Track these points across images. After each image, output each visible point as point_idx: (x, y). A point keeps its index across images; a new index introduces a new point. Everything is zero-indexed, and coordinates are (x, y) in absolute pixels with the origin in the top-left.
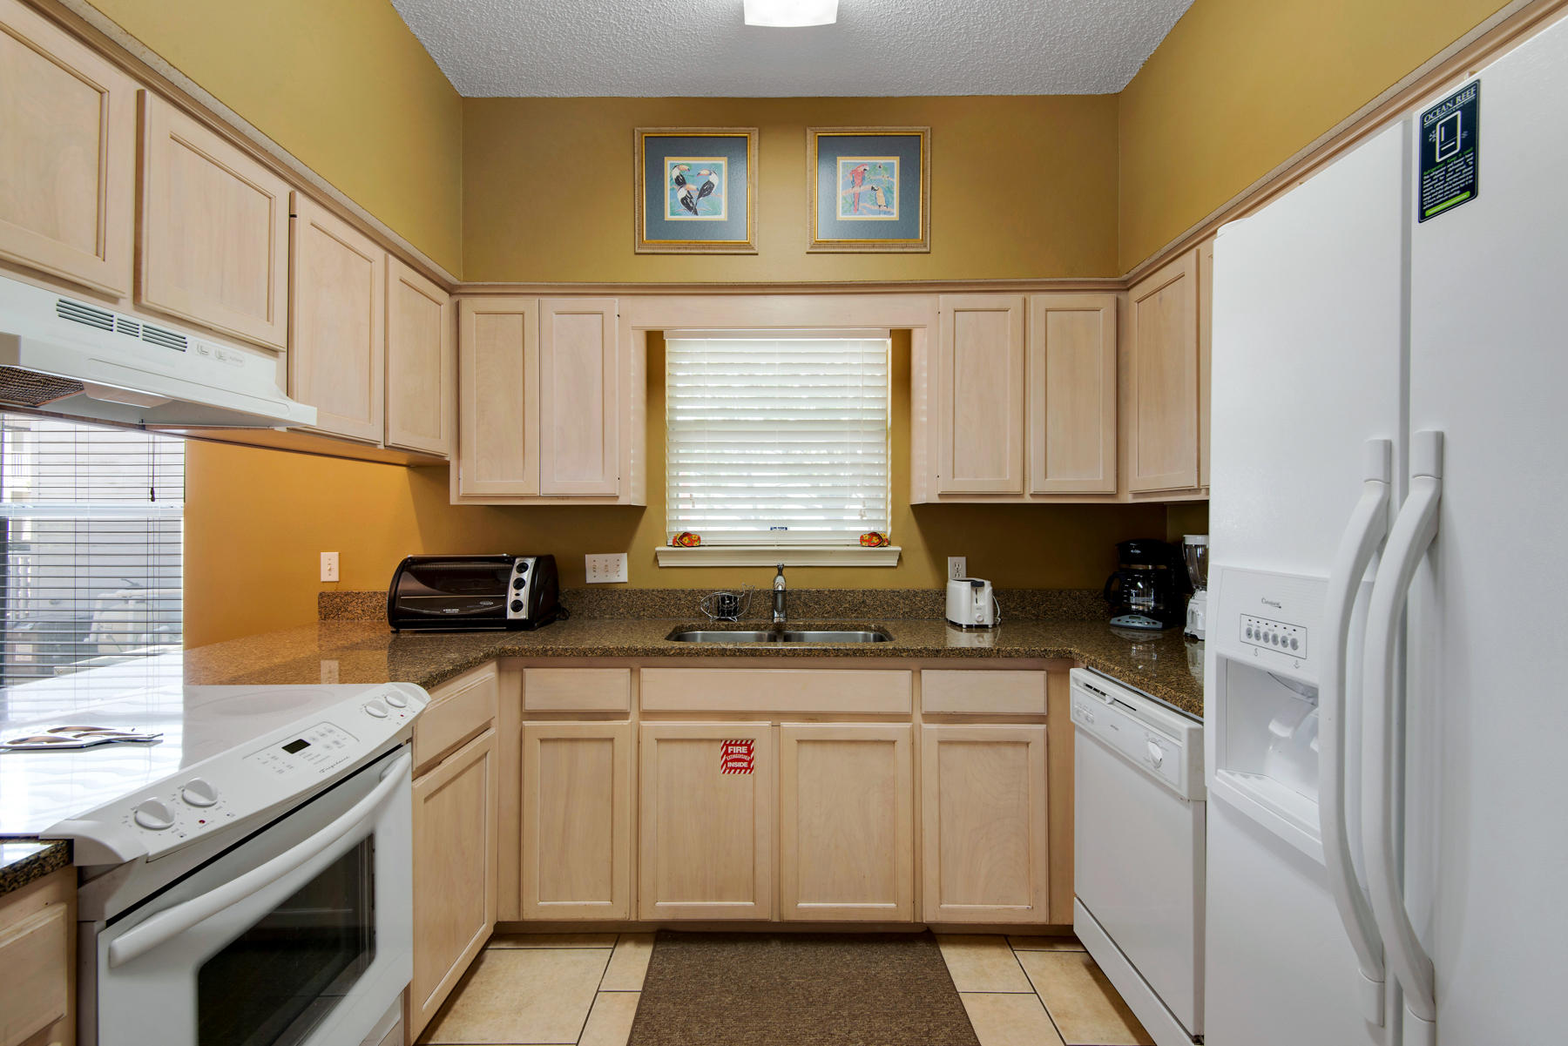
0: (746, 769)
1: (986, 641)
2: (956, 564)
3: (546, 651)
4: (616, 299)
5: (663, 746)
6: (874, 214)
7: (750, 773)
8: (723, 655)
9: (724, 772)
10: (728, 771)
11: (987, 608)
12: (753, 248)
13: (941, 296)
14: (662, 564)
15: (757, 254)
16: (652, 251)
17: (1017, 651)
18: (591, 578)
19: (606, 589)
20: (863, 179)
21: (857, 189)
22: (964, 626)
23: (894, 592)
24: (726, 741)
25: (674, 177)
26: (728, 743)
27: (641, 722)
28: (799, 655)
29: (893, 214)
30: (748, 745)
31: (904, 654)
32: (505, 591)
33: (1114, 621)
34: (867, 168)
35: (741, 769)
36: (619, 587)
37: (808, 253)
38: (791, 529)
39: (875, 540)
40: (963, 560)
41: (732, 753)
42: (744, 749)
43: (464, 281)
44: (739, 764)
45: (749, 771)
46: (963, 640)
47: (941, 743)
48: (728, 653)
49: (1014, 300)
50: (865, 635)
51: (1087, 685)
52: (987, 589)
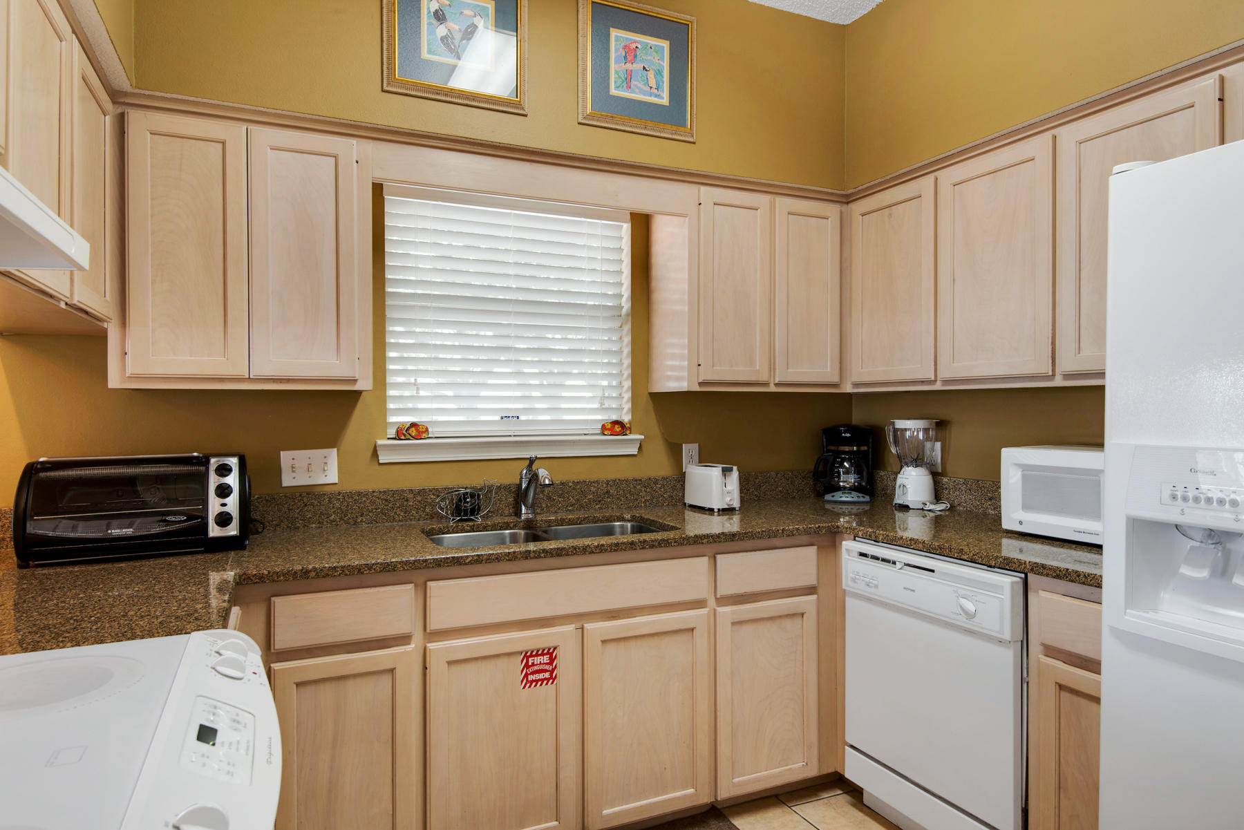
0: (548, 680)
1: (732, 525)
2: (689, 450)
3: (308, 572)
4: (354, 141)
5: (454, 668)
6: (645, 95)
7: (552, 683)
8: (527, 558)
9: (524, 688)
10: (528, 685)
12: (523, 109)
13: (703, 188)
14: (383, 459)
15: (526, 116)
16: (406, 92)
18: (288, 480)
20: (635, 56)
21: (629, 66)
22: (716, 510)
23: (636, 480)
24: (527, 653)
25: (433, 10)
26: (528, 654)
27: (428, 645)
28: (606, 550)
29: (663, 98)
30: (551, 653)
32: (205, 502)
33: (828, 497)
34: (639, 46)
35: (542, 680)
36: (327, 489)
37: (580, 124)
38: (523, 418)
39: (617, 428)
40: (695, 446)
41: (533, 664)
42: (546, 659)
43: (136, 87)
44: (541, 676)
45: (551, 681)
46: (716, 525)
47: (733, 624)
48: (532, 555)
49: (762, 200)
51: (863, 555)
52: (735, 474)
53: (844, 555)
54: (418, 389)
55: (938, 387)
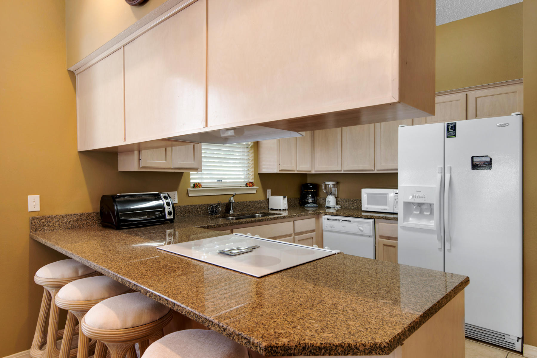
2: (268, 191)
11: (286, 204)
14: (190, 195)
22: (282, 210)
23: (256, 201)
33: (306, 206)
38: (223, 181)
39: (251, 185)
47: (298, 241)
50: (258, 215)
51: (328, 219)
52: (286, 198)
53: (323, 220)
55: (342, 172)
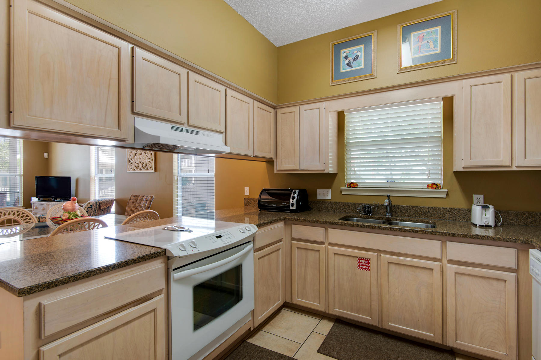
0: (367, 269)
1: (491, 233)
2: (478, 198)
3: (298, 219)
4: (324, 103)
5: (336, 256)
6: (428, 52)
7: (369, 271)
8: (357, 227)
9: (359, 269)
10: (360, 268)
11: (490, 217)
12: (374, 76)
13: (464, 81)
14: (343, 193)
15: (376, 78)
16: (336, 84)
17: (498, 238)
18: (319, 197)
19: (324, 201)
20: (423, 39)
21: (420, 44)
22: (478, 225)
23: (444, 208)
24: (359, 258)
25: (344, 56)
26: (360, 258)
27: (329, 247)
29: (437, 50)
30: (368, 260)
31: (437, 234)
32: (289, 200)
34: (425, 34)
35: (365, 269)
36: (329, 201)
37: (398, 73)
38: (396, 181)
39: (435, 186)
40: (481, 196)
41: (362, 262)
42: (366, 262)
43: (278, 104)
44: (365, 267)
45: (368, 270)
46: (477, 231)
47: (456, 273)
48: (359, 226)
49: (506, 76)
50: (427, 225)
52: (491, 209)
53: (531, 257)
54: (355, 172)
